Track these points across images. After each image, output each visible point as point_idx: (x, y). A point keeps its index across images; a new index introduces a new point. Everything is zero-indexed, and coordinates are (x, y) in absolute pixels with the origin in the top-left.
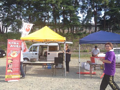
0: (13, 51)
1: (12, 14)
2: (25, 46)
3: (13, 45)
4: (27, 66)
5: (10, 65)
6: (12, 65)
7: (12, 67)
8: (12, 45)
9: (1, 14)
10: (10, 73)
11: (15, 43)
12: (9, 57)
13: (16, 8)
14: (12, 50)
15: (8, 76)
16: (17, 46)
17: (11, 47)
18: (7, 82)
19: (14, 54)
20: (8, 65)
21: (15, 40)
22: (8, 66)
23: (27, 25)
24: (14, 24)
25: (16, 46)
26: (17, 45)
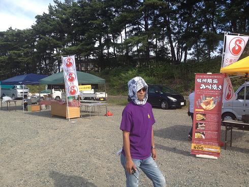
0: (206, 97)
1: (196, 22)
2: (229, 86)
3: (206, 84)
4: (235, 130)
5: (201, 124)
6: (203, 125)
7: (203, 128)
8: (203, 85)
9: (176, 27)
10: (200, 139)
11: (210, 81)
12: (199, 109)
13: (203, 9)
14: (204, 96)
15: (197, 146)
16: (215, 87)
17: (201, 88)
18: (195, 156)
19: (208, 103)
20: (197, 124)
21: (210, 73)
22: (197, 127)
23: (235, 40)
24: (201, 42)
25: (212, 87)
26: (215, 84)
